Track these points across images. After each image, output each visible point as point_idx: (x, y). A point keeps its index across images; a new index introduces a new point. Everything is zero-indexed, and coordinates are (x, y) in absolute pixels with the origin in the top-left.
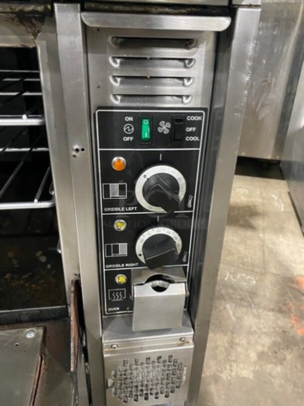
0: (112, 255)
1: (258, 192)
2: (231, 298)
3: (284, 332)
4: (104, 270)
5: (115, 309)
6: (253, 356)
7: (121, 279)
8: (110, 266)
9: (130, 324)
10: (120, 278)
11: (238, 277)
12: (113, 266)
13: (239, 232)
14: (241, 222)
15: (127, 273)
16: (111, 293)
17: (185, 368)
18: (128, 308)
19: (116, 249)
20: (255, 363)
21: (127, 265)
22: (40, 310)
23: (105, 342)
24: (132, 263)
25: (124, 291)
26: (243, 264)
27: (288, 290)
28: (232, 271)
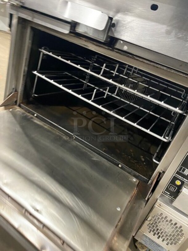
0: (181, 172)
4: (174, 175)
5: (167, 193)
8: (177, 175)
10: (178, 182)
12: (178, 176)
15: (182, 182)
16: (171, 185)
17: (183, 238)
18: (173, 196)
19: (184, 170)
21: (184, 179)
22: (139, 175)
23: (158, 201)
24: (187, 179)
25: (176, 188)
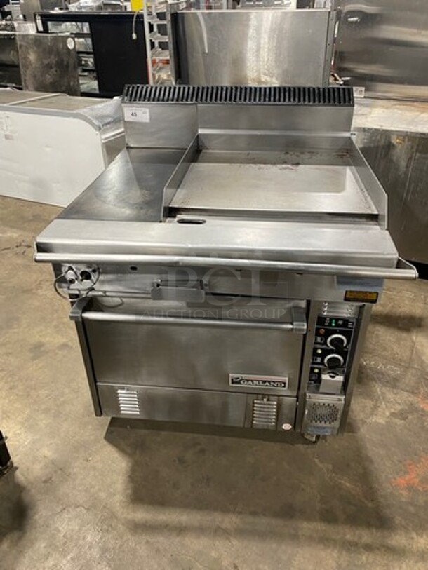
1: (423, 297)
2: (380, 380)
3: (412, 404)
4: (310, 366)
5: (311, 382)
6: (388, 414)
7: (316, 371)
9: (318, 387)
11: (388, 367)
12: (314, 365)
13: (396, 333)
14: (400, 325)
15: (319, 369)
16: (311, 375)
17: (339, 412)
19: (316, 360)
20: (388, 417)
21: (319, 366)
23: (307, 394)
24: (322, 365)
25: (317, 375)
26: (393, 359)
27: (422, 380)
28: (384, 362)
